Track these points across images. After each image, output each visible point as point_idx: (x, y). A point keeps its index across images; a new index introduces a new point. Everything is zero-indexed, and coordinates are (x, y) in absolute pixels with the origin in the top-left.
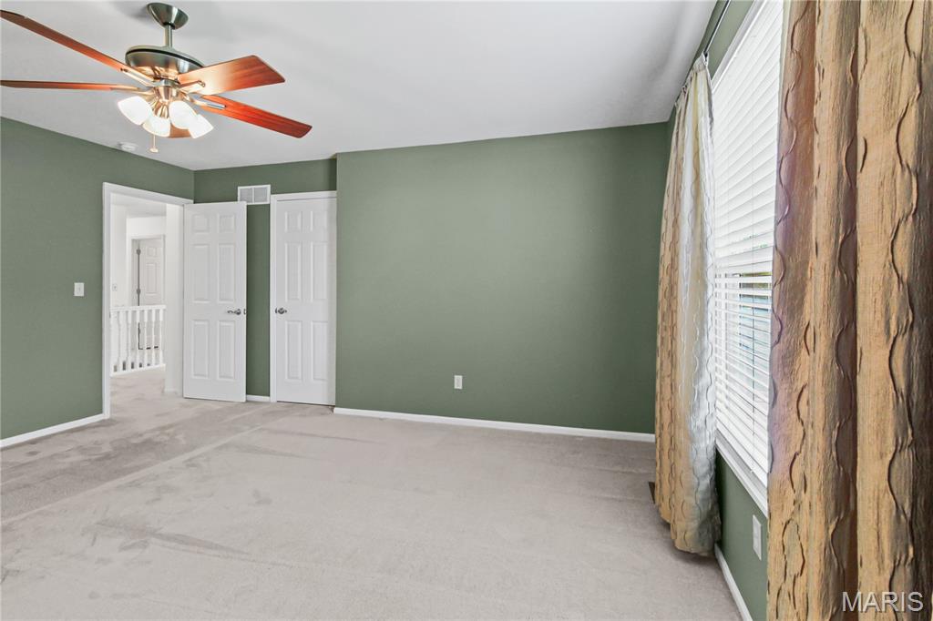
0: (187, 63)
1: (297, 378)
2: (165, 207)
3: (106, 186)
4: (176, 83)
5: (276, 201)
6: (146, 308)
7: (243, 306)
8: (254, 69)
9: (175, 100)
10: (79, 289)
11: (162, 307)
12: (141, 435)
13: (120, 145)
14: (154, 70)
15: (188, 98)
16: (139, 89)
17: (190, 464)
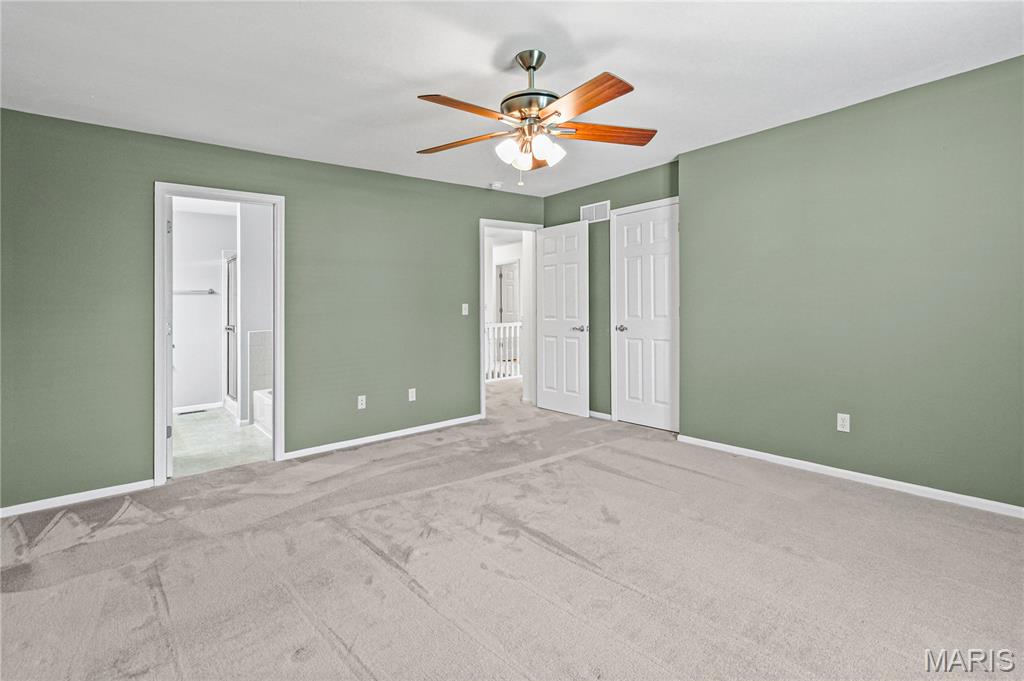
0: (546, 97)
1: (638, 399)
2: (521, 235)
3: (483, 221)
4: (538, 119)
5: (614, 216)
6: (507, 325)
7: (586, 324)
8: (606, 85)
9: (536, 134)
10: (465, 309)
11: (519, 324)
12: (508, 436)
13: (491, 185)
14: (521, 112)
15: (545, 130)
16: (510, 132)
17: (546, 469)
